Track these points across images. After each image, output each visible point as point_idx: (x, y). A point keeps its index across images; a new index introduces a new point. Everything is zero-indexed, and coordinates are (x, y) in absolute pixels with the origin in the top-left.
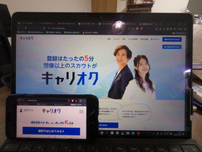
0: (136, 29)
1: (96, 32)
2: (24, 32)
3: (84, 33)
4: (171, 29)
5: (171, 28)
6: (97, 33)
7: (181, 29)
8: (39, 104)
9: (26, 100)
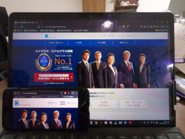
0: (122, 27)
1: (87, 30)
2: (20, 30)
3: (75, 31)
5: (154, 26)
7: (163, 26)
8: (34, 97)
9: (22, 93)
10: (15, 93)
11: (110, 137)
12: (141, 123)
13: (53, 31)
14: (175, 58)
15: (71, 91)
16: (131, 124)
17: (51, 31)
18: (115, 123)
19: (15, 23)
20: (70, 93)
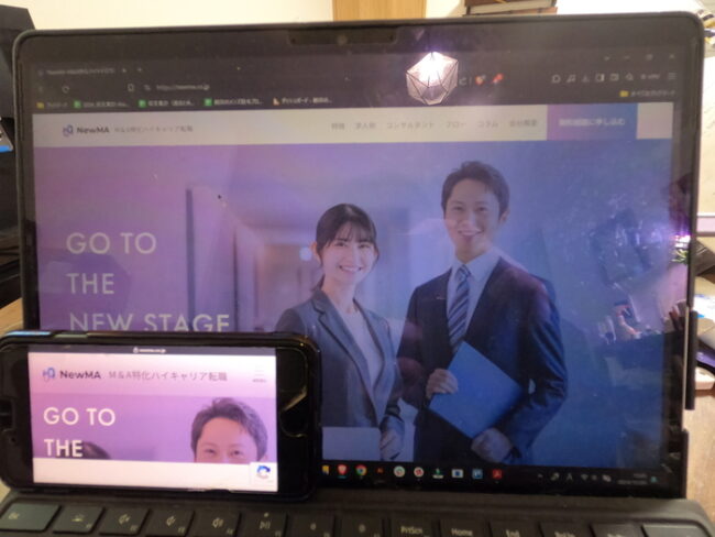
0: (474, 81)
1: (324, 96)
3: (276, 102)
4: (615, 77)
5: (613, 75)
6: (326, 100)
7: (655, 76)
11: (413, 530)
13: (188, 102)
16: (498, 478)
18: (435, 473)
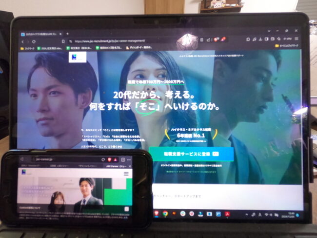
2: (30, 49)
3: (127, 48)
5: (272, 38)
6: (149, 47)
7: (290, 39)
8: (54, 166)
9: (34, 159)
10: (22, 159)
12: (247, 214)
13: (89, 48)
14: (311, 97)
15: (119, 157)
16: (227, 216)
17: (85, 48)
18: (199, 214)
19: (22, 35)
20: (118, 159)
